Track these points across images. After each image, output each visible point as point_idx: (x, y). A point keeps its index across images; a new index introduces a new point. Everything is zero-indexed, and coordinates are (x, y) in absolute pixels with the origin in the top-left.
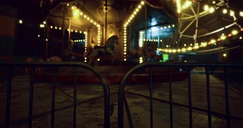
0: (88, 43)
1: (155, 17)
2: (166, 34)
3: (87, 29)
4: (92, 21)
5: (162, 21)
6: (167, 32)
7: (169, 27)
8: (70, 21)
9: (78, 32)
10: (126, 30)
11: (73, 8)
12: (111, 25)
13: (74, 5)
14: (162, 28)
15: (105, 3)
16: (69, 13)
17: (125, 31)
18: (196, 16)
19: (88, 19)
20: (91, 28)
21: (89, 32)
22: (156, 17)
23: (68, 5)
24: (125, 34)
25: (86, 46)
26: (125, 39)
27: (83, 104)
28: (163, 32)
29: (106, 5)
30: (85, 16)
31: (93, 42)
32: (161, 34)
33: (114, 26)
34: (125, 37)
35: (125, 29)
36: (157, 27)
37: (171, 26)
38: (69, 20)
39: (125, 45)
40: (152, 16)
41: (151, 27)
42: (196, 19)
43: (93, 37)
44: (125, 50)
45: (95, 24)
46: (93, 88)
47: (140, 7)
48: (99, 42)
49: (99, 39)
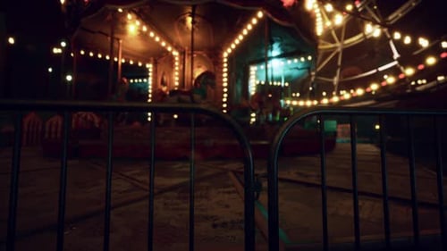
0: (155, 85)
1: (278, 41)
2: (296, 73)
3: (152, 59)
4: (163, 44)
5: (290, 49)
6: (297, 68)
7: (303, 59)
8: (121, 41)
9: (136, 64)
10: (227, 63)
11: (129, 16)
12: (199, 52)
13: (130, 11)
14: (289, 62)
15: (190, 11)
16: (120, 27)
17: (225, 65)
18: (338, 44)
19: (157, 39)
20: (160, 57)
21: (155, 64)
22: (281, 40)
23: (120, 10)
24: (225, 70)
25: (150, 91)
26: (225, 80)
27: (168, 194)
28: (291, 69)
29: (192, 15)
30: (152, 34)
31: (163, 83)
32: (288, 72)
33: (205, 55)
34: (225, 75)
35: (225, 60)
36: (281, 59)
37: (306, 58)
38: (118, 39)
39: (225, 90)
40: (274, 38)
41: (271, 58)
42: (339, 50)
43: (164, 74)
44: (225, 100)
45: (169, 49)
46: (175, 166)
47: (254, 21)
48: (177, 84)
49: (177, 79)
